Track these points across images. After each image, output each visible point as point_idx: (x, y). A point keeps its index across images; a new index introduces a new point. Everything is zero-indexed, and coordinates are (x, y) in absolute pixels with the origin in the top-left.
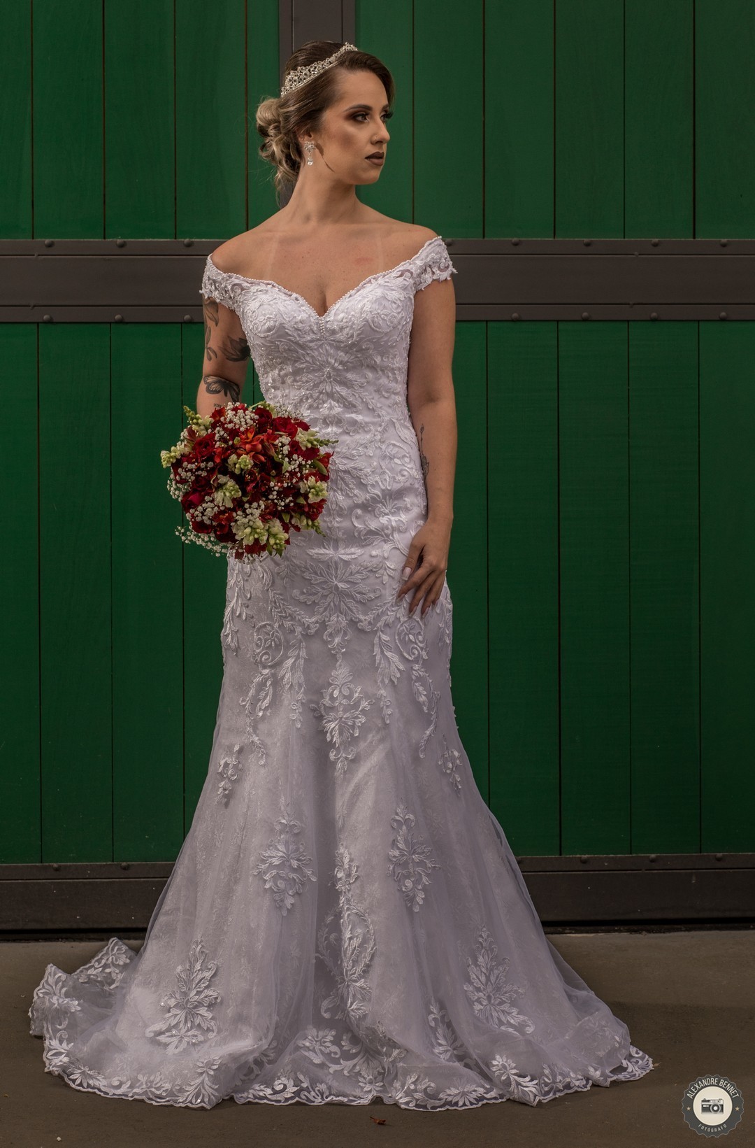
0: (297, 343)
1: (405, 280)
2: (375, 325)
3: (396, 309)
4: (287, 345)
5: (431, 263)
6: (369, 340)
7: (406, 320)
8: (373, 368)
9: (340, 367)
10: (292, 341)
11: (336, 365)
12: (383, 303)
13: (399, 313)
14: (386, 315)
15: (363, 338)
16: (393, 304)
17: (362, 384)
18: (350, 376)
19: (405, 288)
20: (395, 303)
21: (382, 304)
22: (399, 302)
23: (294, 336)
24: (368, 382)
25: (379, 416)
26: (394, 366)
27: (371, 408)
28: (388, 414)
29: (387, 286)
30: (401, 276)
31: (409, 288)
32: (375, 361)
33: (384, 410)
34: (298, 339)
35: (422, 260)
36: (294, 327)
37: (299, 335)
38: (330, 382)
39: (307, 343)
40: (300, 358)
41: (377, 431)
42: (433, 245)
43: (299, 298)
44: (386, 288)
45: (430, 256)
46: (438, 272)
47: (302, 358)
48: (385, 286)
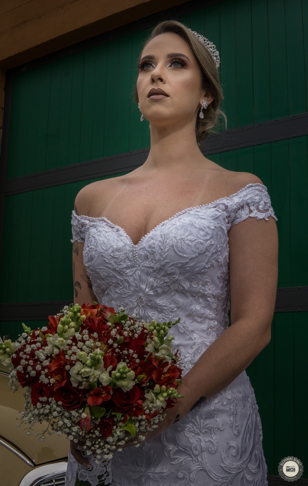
0: (114, 270)
1: (217, 210)
2: (179, 250)
3: (204, 236)
4: (106, 272)
5: (249, 201)
6: (173, 265)
7: (216, 248)
8: (183, 292)
9: (151, 293)
10: (110, 268)
11: (147, 290)
12: (189, 229)
13: (207, 240)
14: (191, 241)
15: (168, 262)
16: (201, 231)
17: (173, 309)
18: (160, 301)
19: (216, 218)
20: (203, 230)
21: (187, 231)
22: (207, 230)
23: (111, 264)
24: (178, 308)
25: (191, 339)
26: (206, 293)
27: (182, 332)
28: (201, 337)
29: (197, 215)
30: (215, 207)
31: (221, 218)
32: (183, 287)
33: (196, 333)
34: (115, 266)
35: (240, 198)
36: (110, 255)
37: (116, 262)
38: (143, 307)
39: (124, 270)
40: (118, 284)
41: (188, 353)
42: (254, 188)
43: (120, 228)
44: (196, 216)
45: (249, 196)
46: (256, 211)
47: (121, 283)
48: (195, 214)
